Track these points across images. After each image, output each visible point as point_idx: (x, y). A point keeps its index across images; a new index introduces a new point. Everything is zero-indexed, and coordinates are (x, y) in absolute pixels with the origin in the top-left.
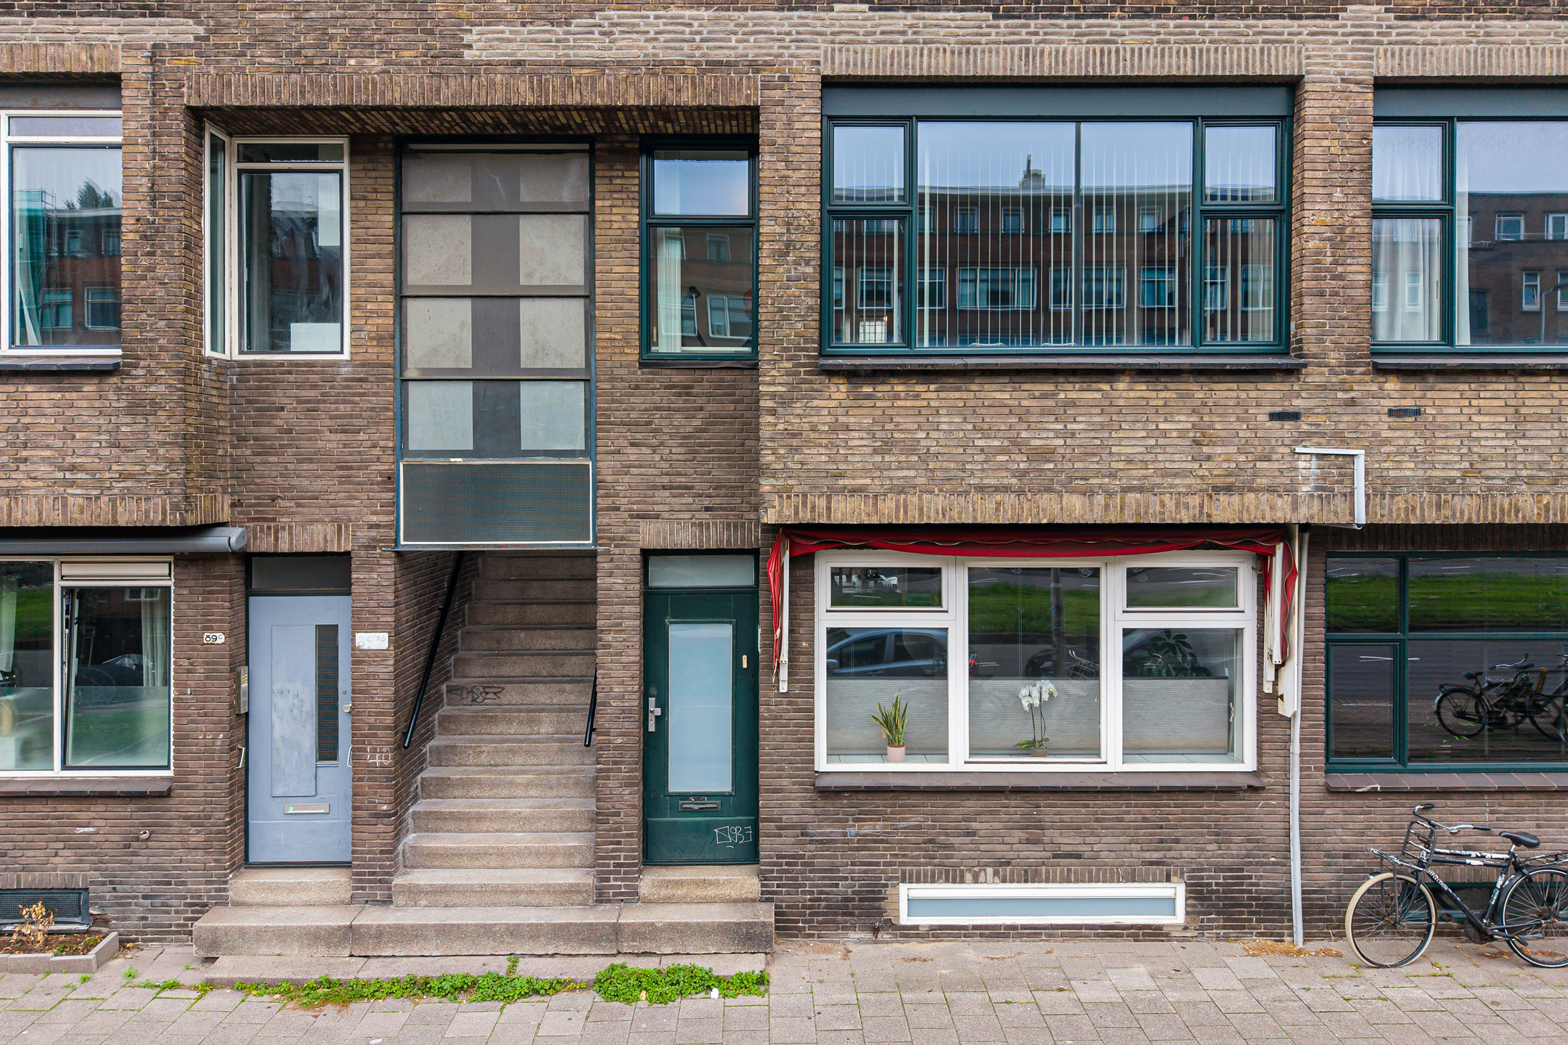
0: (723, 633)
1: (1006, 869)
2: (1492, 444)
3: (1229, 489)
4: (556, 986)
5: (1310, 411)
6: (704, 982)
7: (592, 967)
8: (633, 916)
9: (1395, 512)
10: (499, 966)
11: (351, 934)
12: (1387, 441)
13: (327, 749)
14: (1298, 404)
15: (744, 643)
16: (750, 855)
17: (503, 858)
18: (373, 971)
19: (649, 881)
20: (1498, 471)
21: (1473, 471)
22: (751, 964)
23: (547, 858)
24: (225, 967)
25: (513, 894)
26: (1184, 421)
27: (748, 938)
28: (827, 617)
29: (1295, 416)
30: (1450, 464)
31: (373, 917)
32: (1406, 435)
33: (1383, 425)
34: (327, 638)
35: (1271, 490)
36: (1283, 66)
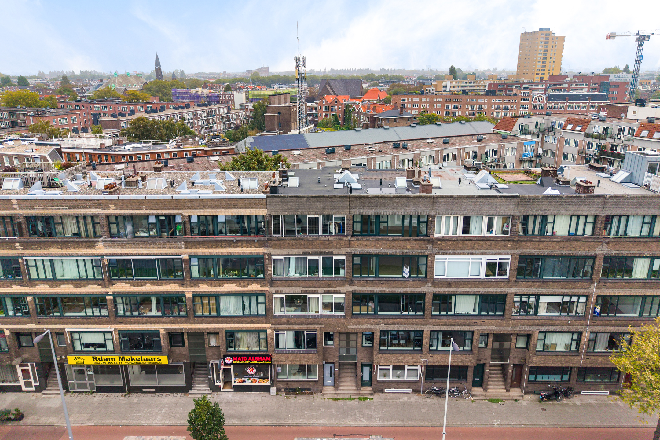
0: (368, 368)
1: (395, 388)
2: (439, 359)
3: (415, 362)
4: (355, 399)
6: (368, 399)
7: (357, 397)
8: (361, 392)
9: (430, 364)
10: (349, 397)
11: (336, 394)
12: (430, 359)
13: (331, 376)
15: (371, 368)
16: (371, 385)
17: (348, 386)
18: (338, 397)
19: (362, 388)
20: (440, 361)
21: (437, 361)
22: (371, 397)
23: (352, 386)
24: (326, 396)
25: (350, 390)
26: (412, 357)
27: (372, 394)
28: (379, 367)
29: (422, 357)
30: (435, 361)
31: (337, 392)
32: (432, 359)
34: (331, 368)
35: (419, 362)
36: (422, 329)
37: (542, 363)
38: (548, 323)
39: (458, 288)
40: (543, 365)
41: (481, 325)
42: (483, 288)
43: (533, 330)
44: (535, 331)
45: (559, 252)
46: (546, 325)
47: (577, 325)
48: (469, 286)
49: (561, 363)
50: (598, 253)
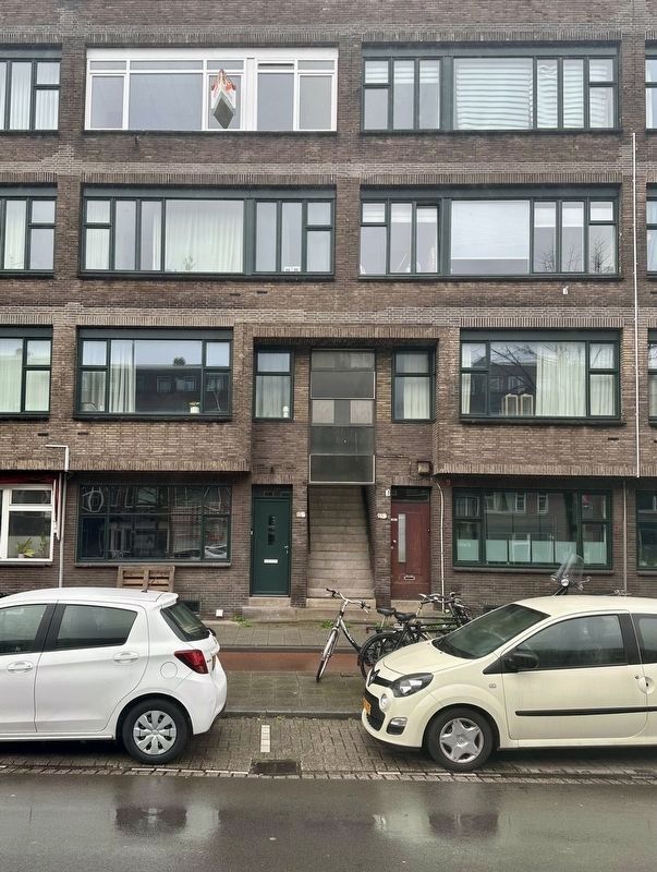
2: (112, 444)
3: (23, 459)
5: (52, 433)
9: (78, 467)
12: (77, 443)
14: (48, 430)
20: (114, 453)
21: (105, 453)
26: (9, 436)
29: (46, 435)
30: (98, 451)
32: (84, 441)
33: (76, 438)
35: (37, 459)
36: (46, 321)
37: (488, 462)
38: (488, 295)
39: (166, 160)
40: (492, 470)
41: (253, 306)
42: (251, 161)
43: (438, 322)
44: (448, 328)
45: (491, 28)
46: (481, 304)
47: (597, 303)
48: (202, 155)
49: (561, 462)
50: (624, 29)
